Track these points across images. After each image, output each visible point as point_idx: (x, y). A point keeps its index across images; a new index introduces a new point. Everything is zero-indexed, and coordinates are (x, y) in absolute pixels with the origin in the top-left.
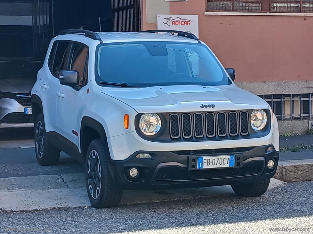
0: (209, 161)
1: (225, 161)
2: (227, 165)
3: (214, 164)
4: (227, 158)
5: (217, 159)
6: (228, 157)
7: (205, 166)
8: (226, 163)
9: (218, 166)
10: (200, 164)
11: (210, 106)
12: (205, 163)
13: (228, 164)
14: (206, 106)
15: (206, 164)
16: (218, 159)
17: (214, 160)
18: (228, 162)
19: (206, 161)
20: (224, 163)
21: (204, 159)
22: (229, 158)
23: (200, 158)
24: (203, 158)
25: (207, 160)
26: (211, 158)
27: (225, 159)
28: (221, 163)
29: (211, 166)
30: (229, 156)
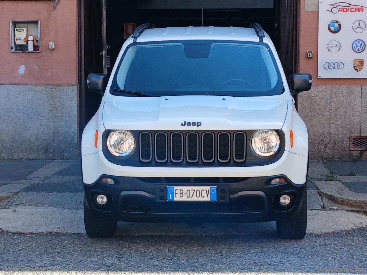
0: (181, 192)
1: (204, 194)
2: (208, 199)
3: (188, 196)
4: (206, 190)
5: (192, 190)
6: (208, 188)
7: (177, 198)
8: (206, 195)
9: (195, 199)
10: (171, 195)
11: (194, 124)
12: (176, 194)
13: (208, 197)
14: (189, 124)
15: (178, 196)
16: (194, 190)
17: (188, 192)
18: (208, 195)
19: (178, 192)
20: (203, 196)
21: (175, 190)
22: (209, 190)
23: (170, 187)
24: (174, 188)
25: (179, 190)
26: (185, 189)
27: (204, 191)
28: (198, 196)
29: (185, 199)
30: (210, 188)
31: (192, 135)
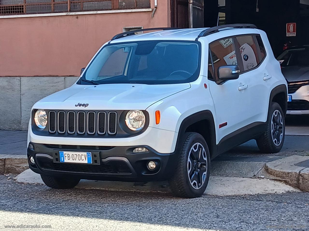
0: (69, 156)
1: (83, 158)
2: (86, 162)
3: (73, 159)
4: (84, 155)
5: (75, 155)
6: (85, 153)
7: (66, 161)
8: (85, 159)
9: (77, 161)
10: (62, 158)
11: (83, 105)
12: (66, 157)
13: (86, 160)
14: (80, 105)
15: (67, 158)
16: (76, 155)
17: (73, 155)
18: (86, 158)
19: (66, 155)
20: (83, 159)
21: (65, 154)
22: (86, 155)
23: (61, 152)
24: (64, 152)
25: (67, 155)
26: (71, 153)
27: (83, 155)
28: (79, 159)
29: (71, 161)
30: (86, 153)
31: (81, 113)
